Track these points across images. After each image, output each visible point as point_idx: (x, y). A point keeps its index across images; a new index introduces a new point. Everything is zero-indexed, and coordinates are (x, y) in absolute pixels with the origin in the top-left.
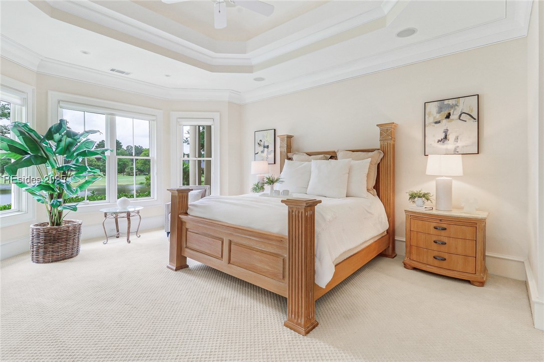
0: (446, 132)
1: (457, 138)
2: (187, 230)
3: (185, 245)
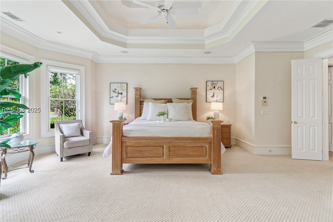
0: (214, 93)
1: (217, 96)
2: (127, 147)
3: (125, 156)
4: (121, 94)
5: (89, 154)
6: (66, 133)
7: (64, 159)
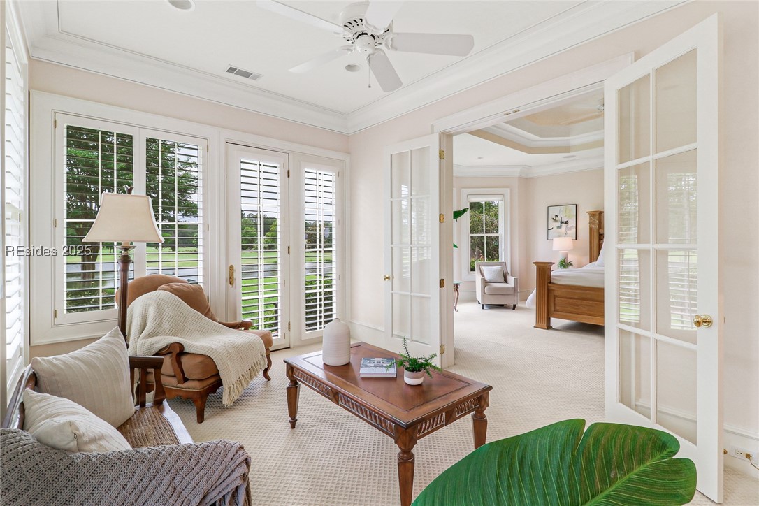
2: (555, 297)
3: (553, 309)
4: (567, 222)
5: (514, 307)
6: (487, 277)
7: (485, 307)
